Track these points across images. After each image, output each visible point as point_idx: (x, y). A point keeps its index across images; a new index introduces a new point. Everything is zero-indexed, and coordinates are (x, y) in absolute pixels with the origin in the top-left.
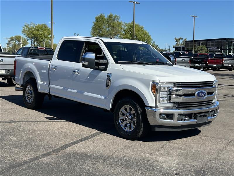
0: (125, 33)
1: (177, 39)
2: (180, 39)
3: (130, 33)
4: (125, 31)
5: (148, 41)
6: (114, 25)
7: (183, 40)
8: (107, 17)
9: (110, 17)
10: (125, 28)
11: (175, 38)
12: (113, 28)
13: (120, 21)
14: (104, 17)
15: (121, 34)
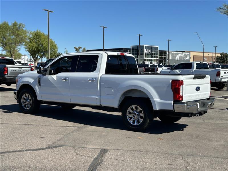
0: (30, 41)
1: (77, 48)
2: (79, 48)
3: (36, 41)
4: (30, 39)
5: (54, 50)
6: (19, 32)
7: (82, 49)
8: (12, 25)
9: (15, 25)
10: (30, 36)
11: (75, 48)
12: (17, 36)
13: (24, 29)
14: (7, 24)
15: (26, 43)
